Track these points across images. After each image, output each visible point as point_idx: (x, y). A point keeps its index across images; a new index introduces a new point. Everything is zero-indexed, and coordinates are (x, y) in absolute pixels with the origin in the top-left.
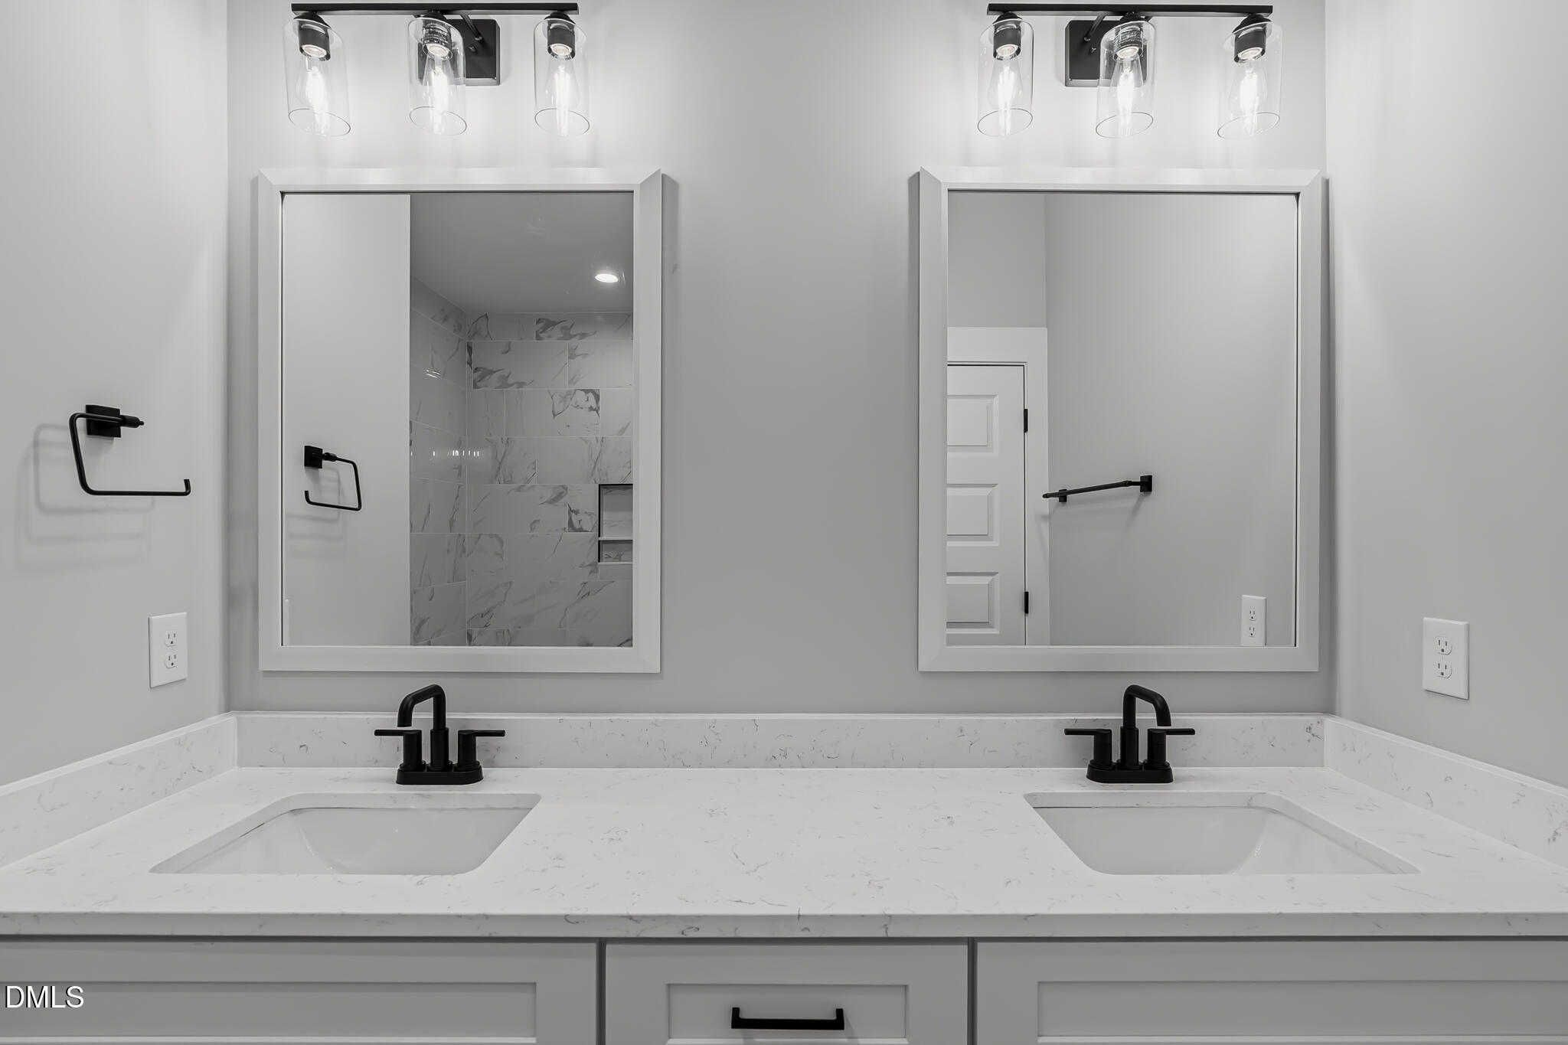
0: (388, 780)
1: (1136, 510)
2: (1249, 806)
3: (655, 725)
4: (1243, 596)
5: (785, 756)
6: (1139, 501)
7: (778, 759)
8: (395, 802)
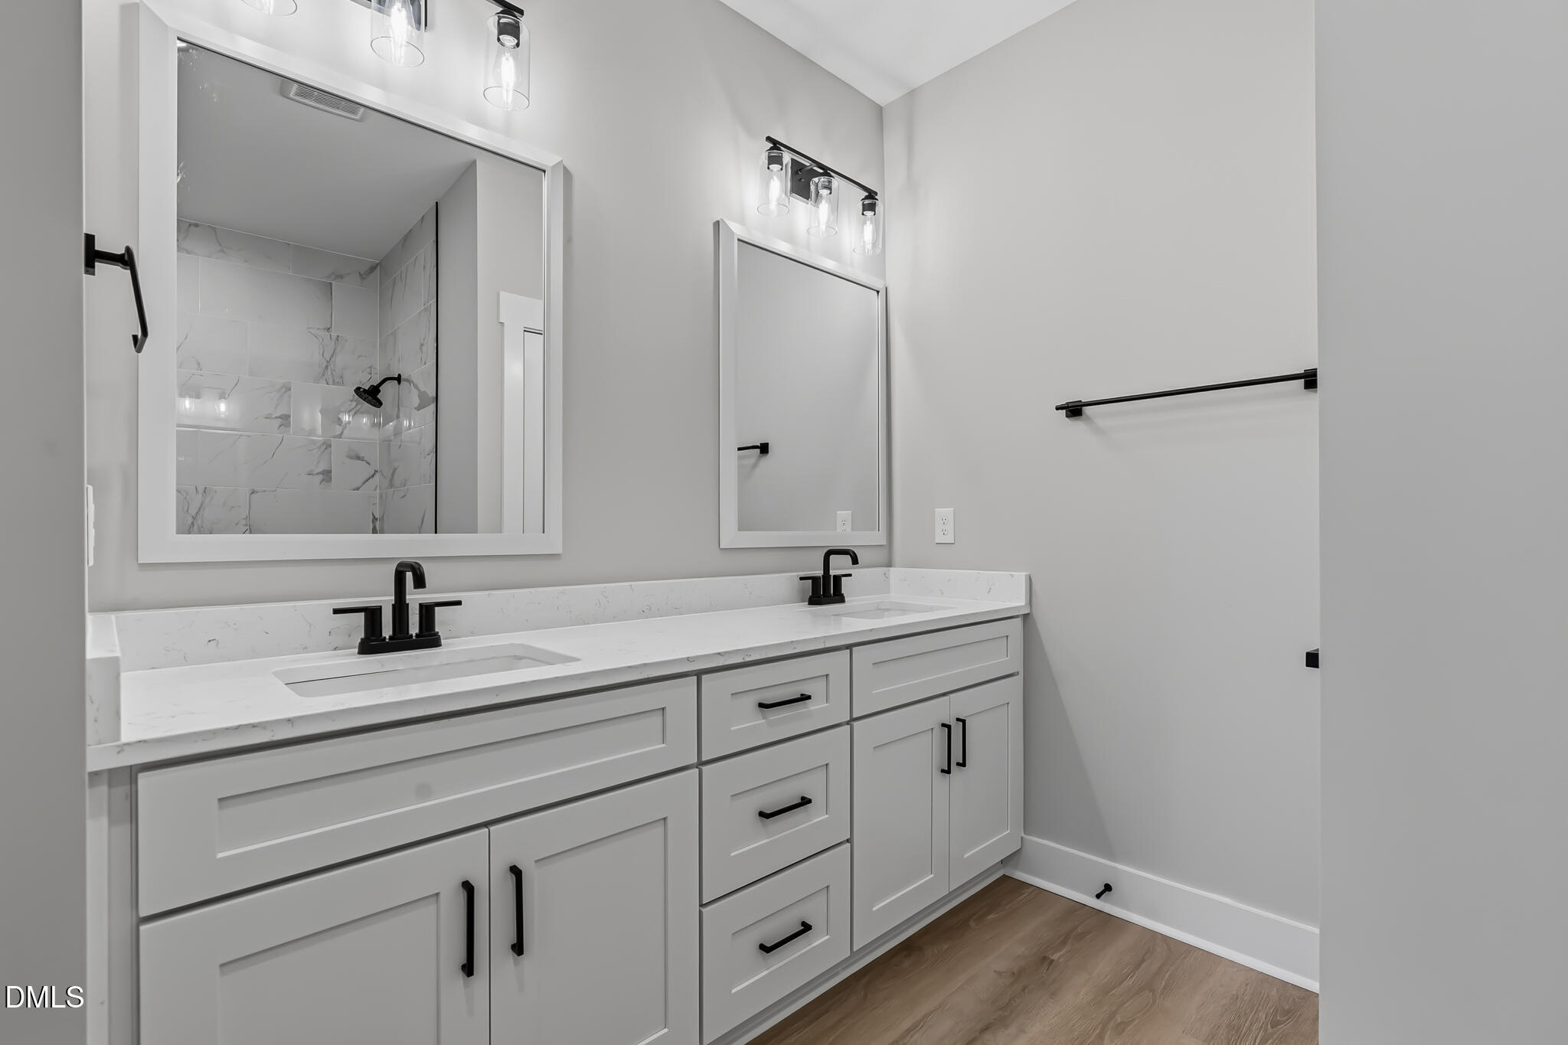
0: (353, 654)
1: (755, 466)
2: (878, 609)
3: (564, 593)
4: (838, 512)
5: (650, 609)
6: (759, 458)
7: (646, 613)
8: (382, 665)
